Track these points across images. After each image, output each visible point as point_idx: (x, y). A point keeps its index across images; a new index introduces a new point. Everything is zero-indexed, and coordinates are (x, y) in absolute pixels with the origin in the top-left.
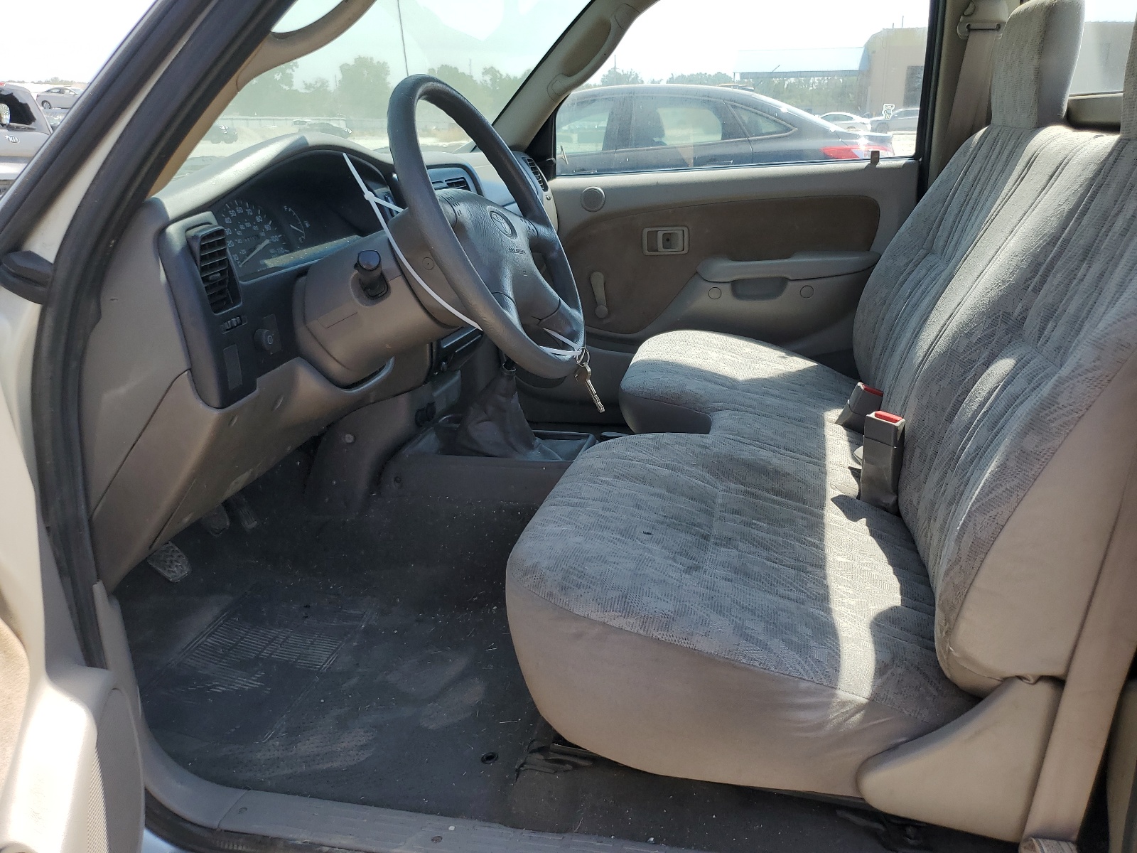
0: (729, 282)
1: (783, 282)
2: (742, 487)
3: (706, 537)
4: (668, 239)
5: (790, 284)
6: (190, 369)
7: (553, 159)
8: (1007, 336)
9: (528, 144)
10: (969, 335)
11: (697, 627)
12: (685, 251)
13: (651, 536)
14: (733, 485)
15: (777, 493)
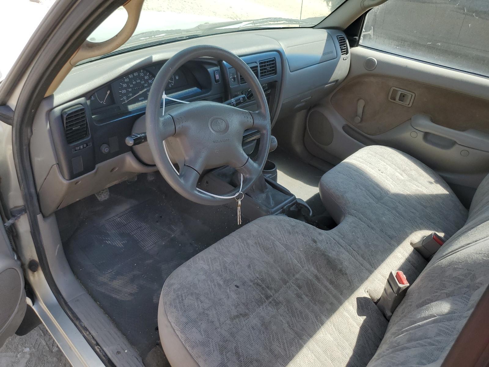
0: (423, 132)
1: (453, 143)
2: (316, 272)
3: (268, 297)
4: (403, 97)
5: (457, 146)
6: (58, 164)
7: (357, 38)
8: (466, 289)
9: (346, 27)
10: (455, 269)
11: (204, 355)
12: (410, 106)
13: (237, 288)
14: (312, 269)
15: (332, 282)
